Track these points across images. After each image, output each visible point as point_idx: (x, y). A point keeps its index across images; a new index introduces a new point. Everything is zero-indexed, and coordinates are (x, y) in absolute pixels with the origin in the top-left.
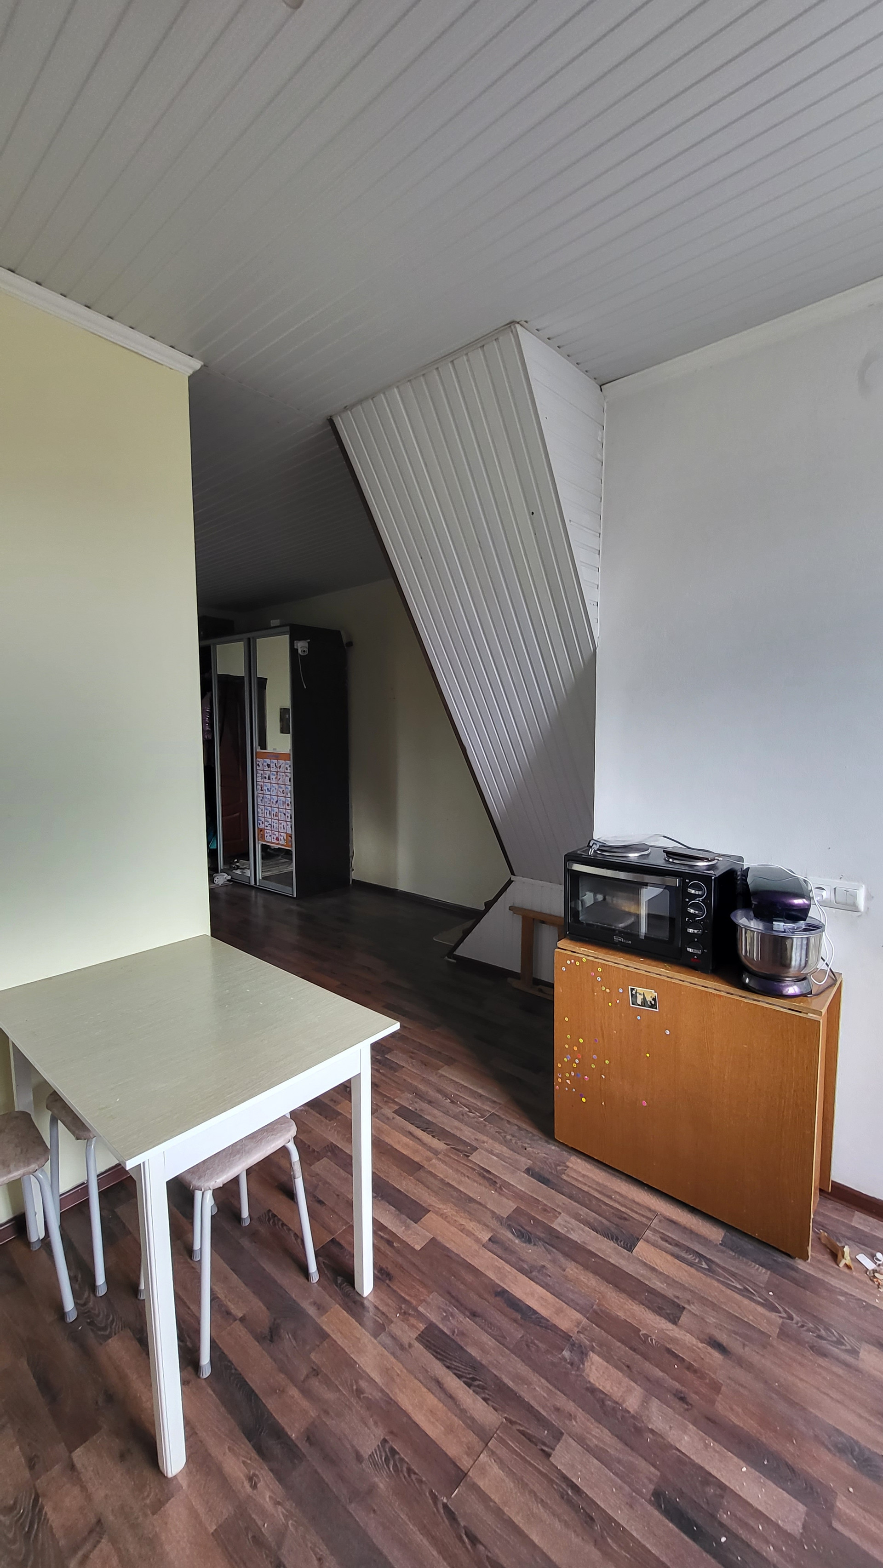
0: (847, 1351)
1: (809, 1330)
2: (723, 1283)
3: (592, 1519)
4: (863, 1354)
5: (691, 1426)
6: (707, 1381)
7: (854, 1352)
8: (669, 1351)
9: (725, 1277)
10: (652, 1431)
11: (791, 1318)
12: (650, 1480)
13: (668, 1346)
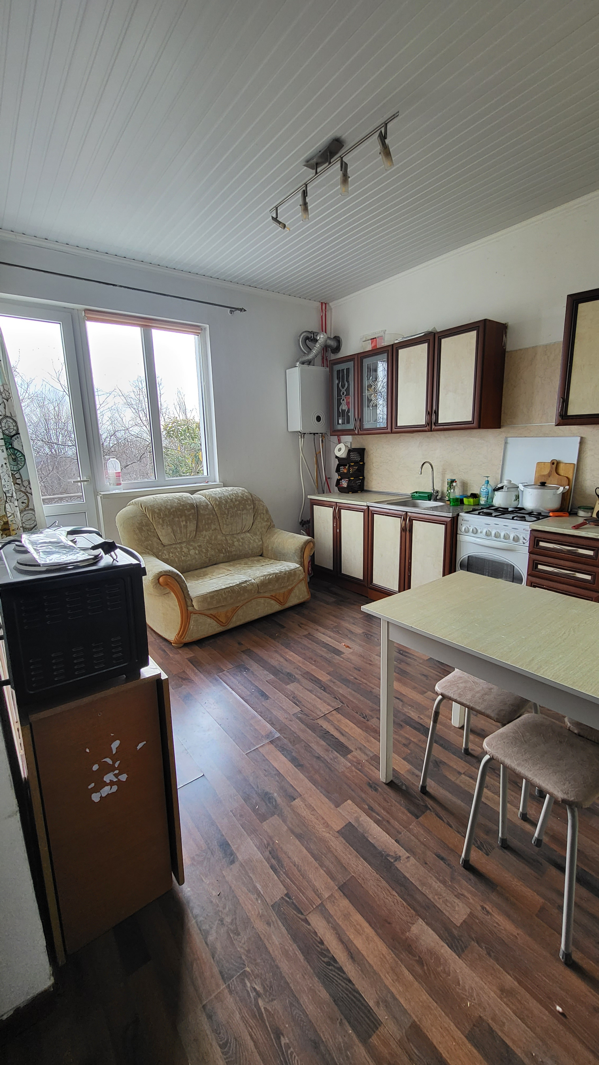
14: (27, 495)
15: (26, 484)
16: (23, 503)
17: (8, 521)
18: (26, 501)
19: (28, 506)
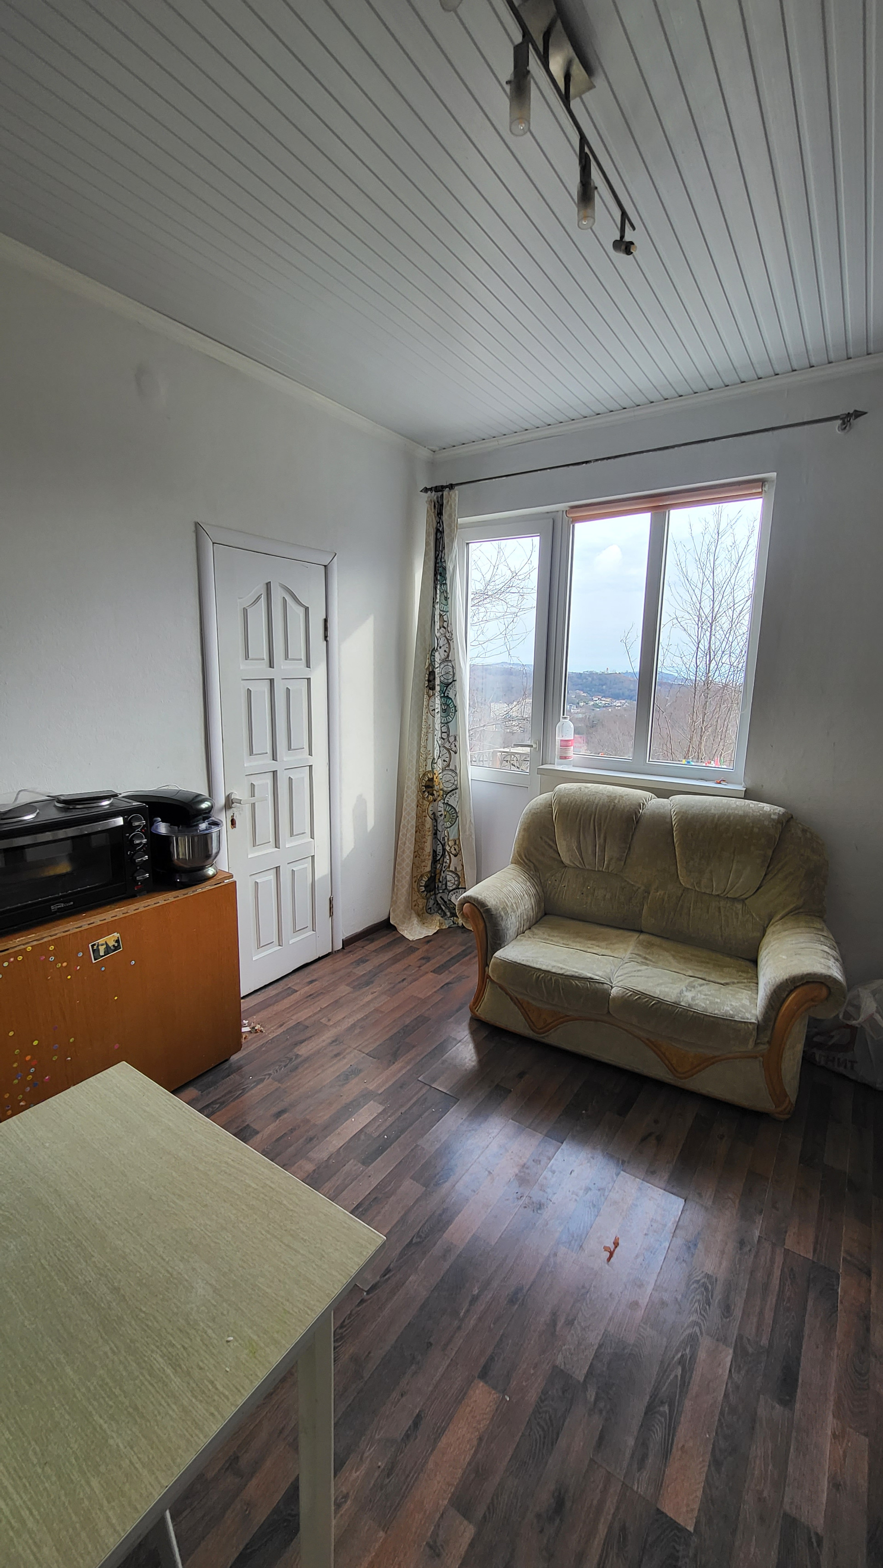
0: (296, 1059)
1: (280, 1069)
2: (235, 1099)
3: (376, 1198)
4: (300, 1053)
5: (327, 1139)
6: (302, 1125)
7: (297, 1056)
8: (278, 1140)
9: (232, 1097)
10: (329, 1158)
11: (270, 1074)
12: (355, 1165)
13: (274, 1139)
14: (450, 754)
15: (452, 739)
16: (444, 761)
17: (433, 778)
18: (447, 760)
19: (449, 766)
